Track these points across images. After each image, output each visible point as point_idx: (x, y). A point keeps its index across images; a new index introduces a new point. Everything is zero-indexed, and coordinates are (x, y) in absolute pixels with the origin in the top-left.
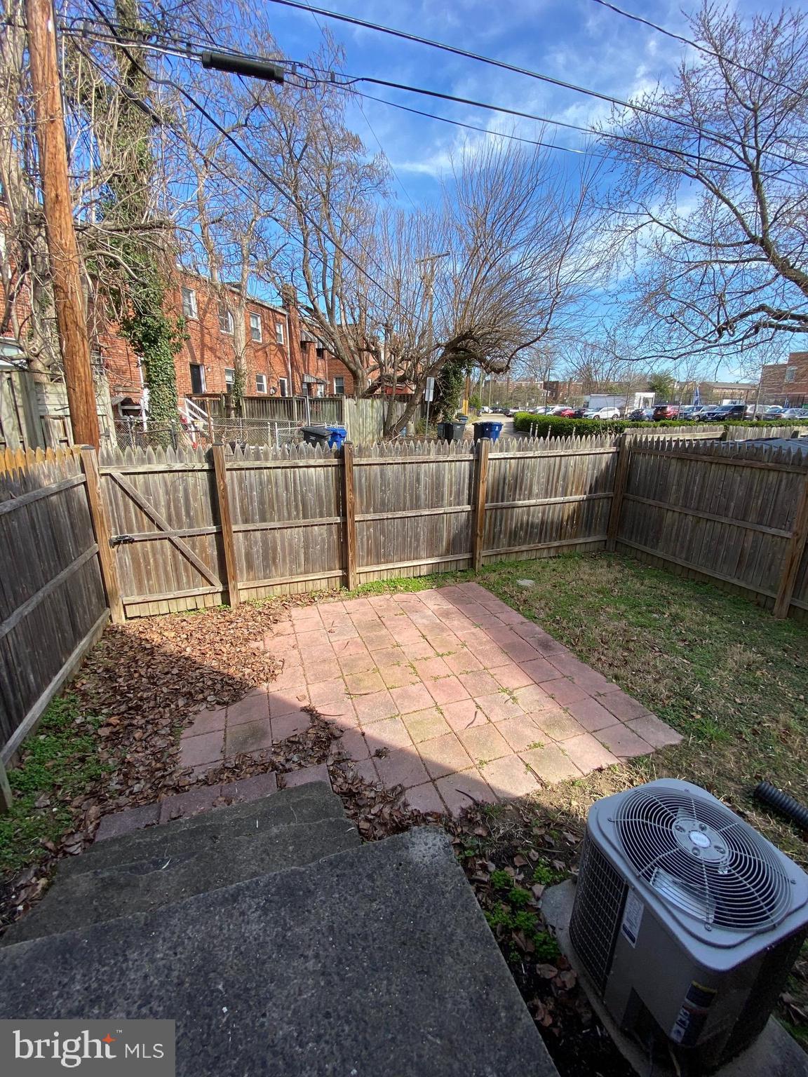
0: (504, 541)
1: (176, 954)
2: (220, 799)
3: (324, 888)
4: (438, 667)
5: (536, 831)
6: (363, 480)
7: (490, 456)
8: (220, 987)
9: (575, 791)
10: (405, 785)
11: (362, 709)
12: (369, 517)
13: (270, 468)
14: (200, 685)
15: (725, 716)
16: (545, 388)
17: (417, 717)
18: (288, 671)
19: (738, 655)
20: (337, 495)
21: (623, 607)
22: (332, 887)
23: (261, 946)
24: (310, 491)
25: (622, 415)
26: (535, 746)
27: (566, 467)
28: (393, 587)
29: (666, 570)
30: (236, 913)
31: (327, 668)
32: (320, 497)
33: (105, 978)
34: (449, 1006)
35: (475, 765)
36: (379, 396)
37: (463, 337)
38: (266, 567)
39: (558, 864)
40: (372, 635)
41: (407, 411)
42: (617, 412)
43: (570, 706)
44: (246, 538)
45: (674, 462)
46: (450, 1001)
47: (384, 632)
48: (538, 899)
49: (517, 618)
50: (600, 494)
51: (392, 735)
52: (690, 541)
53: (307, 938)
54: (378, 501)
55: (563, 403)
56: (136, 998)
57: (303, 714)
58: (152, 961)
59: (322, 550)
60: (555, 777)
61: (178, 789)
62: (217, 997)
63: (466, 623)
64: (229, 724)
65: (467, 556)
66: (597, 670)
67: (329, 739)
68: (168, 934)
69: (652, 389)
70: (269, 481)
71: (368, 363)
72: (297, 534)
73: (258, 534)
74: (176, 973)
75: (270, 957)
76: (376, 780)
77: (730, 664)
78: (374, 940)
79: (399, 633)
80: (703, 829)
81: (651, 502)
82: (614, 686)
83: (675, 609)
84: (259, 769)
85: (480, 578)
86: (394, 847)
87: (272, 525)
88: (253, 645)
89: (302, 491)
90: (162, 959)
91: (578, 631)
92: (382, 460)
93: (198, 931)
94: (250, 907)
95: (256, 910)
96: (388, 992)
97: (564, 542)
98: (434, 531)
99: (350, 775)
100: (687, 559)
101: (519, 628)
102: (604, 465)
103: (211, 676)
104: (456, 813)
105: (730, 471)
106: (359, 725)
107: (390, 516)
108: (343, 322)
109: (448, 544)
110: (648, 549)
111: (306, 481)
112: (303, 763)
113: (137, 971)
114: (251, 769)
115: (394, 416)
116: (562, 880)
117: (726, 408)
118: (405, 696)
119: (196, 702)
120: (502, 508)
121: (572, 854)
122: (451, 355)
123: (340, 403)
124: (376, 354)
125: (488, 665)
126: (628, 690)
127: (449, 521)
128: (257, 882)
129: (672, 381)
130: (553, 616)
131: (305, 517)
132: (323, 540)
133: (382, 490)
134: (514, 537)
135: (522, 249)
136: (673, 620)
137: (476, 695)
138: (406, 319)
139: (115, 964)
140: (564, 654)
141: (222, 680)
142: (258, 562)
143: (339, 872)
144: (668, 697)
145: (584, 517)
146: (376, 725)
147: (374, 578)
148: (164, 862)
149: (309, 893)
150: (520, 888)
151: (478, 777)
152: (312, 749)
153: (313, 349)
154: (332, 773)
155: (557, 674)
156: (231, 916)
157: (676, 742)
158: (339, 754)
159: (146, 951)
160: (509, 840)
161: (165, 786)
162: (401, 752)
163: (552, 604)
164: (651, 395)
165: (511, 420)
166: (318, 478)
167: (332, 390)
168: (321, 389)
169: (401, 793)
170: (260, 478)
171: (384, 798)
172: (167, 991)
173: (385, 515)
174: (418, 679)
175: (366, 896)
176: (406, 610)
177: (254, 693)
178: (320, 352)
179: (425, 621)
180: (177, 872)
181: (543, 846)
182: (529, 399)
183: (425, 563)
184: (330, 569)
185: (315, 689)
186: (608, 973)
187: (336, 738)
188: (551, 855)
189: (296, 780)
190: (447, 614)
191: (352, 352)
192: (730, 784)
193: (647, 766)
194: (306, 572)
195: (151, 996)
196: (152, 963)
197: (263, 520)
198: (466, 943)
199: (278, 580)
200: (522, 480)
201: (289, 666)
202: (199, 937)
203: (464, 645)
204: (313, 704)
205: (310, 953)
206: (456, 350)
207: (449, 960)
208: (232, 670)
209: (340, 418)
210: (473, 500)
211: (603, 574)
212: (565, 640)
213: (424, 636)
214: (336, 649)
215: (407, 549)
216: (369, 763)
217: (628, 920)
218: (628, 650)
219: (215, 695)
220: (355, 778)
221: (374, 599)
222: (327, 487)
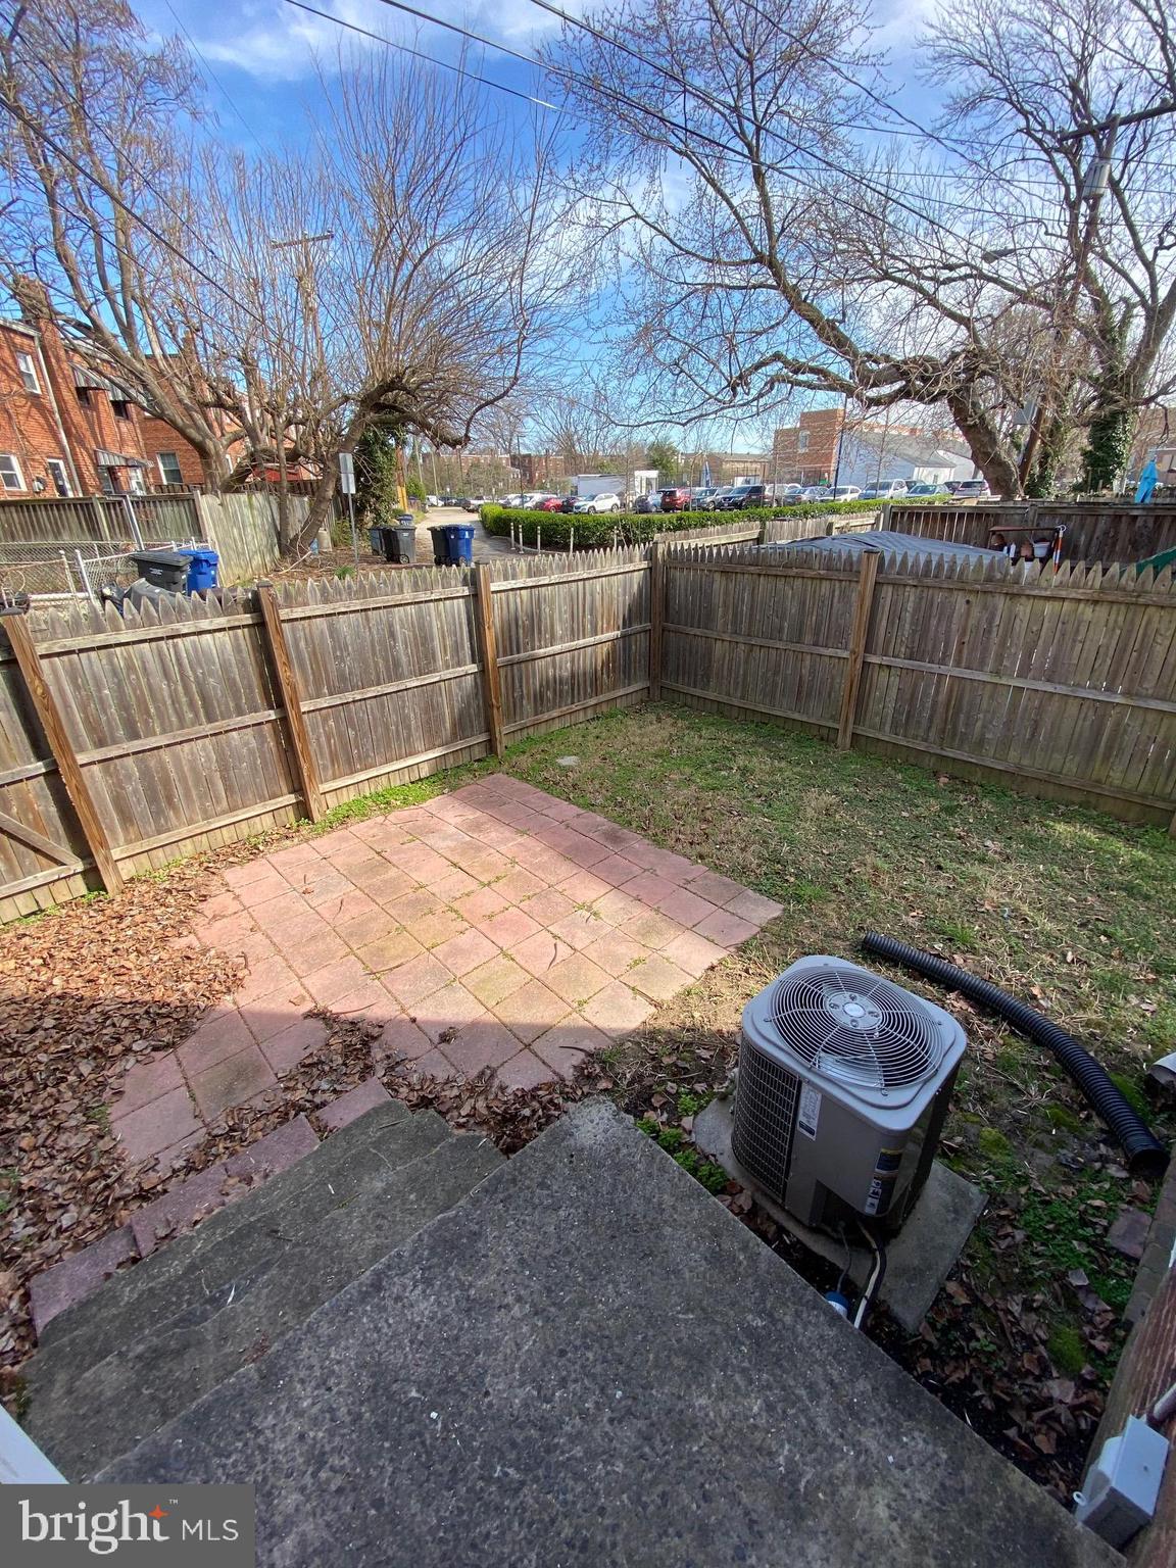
0: (528, 707)
1: (329, 1389)
2: (231, 1181)
3: (492, 1222)
4: (489, 901)
5: (666, 1061)
6: (302, 644)
7: (494, 587)
8: (414, 1394)
9: (694, 1000)
10: (494, 1065)
11: (400, 987)
12: (324, 702)
13: (128, 644)
14: (109, 1030)
15: (817, 872)
16: (513, 465)
17: (480, 974)
18: (258, 968)
19: (816, 800)
20: (262, 675)
21: (688, 770)
22: (500, 1217)
23: (444, 1321)
24: (212, 674)
25: (624, 505)
26: (636, 963)
27: (592, 595)
28: (383, 802)
29: (721, 714)
30: (389, 1303)
31: (321, 946)
32: (232, 684)
33: (240, 1468)
34: (687, 1275)
35: (574, 1010)
36: (257, 487)
37: (389, 386)
38: (158, 814)
39: (700, 1087)
40: (377, 880)
41: (313, 511)
42: (616, 500)
43: (661, 904)
44: (106, 772)
45: (717, 576)
46: (686, 1270)
47: (393, 873)
48: (690, 1133)
49: (569, 811)
50: (637, 627)
51: (457, 1008)
52: (745, 674)
53: (497, 1286)
54: (333, 675)
55: (542, 488)
56: (303, 1468)
57: (310, 1022)
58: (299, 1414)
59: (253, 767)
60: (667, 993)
61: (143, 1195)
62: (416, 1406)
63: (507, 833)
64: (190, 1073)
65: (483, 738)
66: (678, 853)
67: (365, 1044)
68: (303, 1374)
69: (652, 466)
70: (130, 667)
71: (222, 429)
72: (203, 752)
73: (130, 761)
74: (344, 1410)
75: (461, 1329)
76: (453, 1072)
77: (810, 813)
78: (578, 1249)
79: (417, 869)
80: (853, 998)
81: (698, 631)
82: (701, 868)
83: (741, 761)
84: (274, 1119)
85: (506, 766)
86: (556, 1139)
87: (152, 742)
88: (179, 944)
89: (196, 677)
90: (314, 1404)
91: (646, 811)
92: (327, 609)
93: (347, 1348)
94: (404, 1287)
95: (415, 1286)
96: (618, 1294)
97: (602, 698)
98: (430, 708)
99: (414, 1079)
100: (742, 697)
101: (575, 823)
102: (636, 587)
103: (124, 1012)
104: (569, 1074)
105: (780, 583)
106: (403, 1010)
107: (358, 697)
108: (158, 352)
109: (454, 725)
110: (698, 692)
111: (200, 658)
112: (338, 1088)
113: (284, 1436)
114: (260, 1124)
115: (291, 520)
116: (708, 1102)
117: (742, 491)
118: (457, 951)
119: (113, 1059)
120: (519, 663)
121: (710, 1071)
122: (371, 416)
123: (191, 501)
124: (237, 410)
125: (552, 880)
126: (716, 868)
127: (450, 692)
128: (399, 1255)
129: (674, 452)
130: (613, 798)
131: (210, 719)
132: (251, 752)
133: (336, 658)
134: (539, 700)
135: (460, 243)
136: (743, 775)
137: (548, 922)
138: (282, 350)
139: (246, 1445)
140: (638, 843)
141: (147, 1012)
142: (140, 807)
143: (501, 1196)
144: (759, 866)
145: (621, 661)
146: (429, 1002)
147: (349, 796)
148: (225, 1294)
149: (475, 1236)
150: (667, 1130)
151: (581, 1022)
152: (345, 1064)
153: (105, 401)
154: (388, 1085)
155: (636, 870)
156: (384, 1309)
157: (776, 914)
158: (388, 1057)
159: (283, 1407)
160: (640, 1082)
161: (117, 1200)
162: (474, 1026)
163: (607, 783)
164: (654, 474)
165: (476, 517)
166: (221, 652)
167: (157, 477)
168: (137, 476)
169: (492, 1076)
170: (111, 663)
171: (472, 1090)
172: (343, 1436)
173: (349, 697)
174: (466, 925)
175: (547, 1208)
176: (416, 833)
177: (214, 1015)
178: (120, 408)
179: (449, 843)
180: (257, 1296)
181: (678, 1074)
182: (495, 483)
183: (424, 759)
184: (273, 796)
185: (317, 982)
186: (787, 1176)
187: (375, 1038)
188: (689, 1081)
189: (341, 1114)
190: (477, 826)
191: (187, 408)
192: (838, 943)
193: (757, 949)
194: (232, 809)
195: (323, 1454)
196: (302, 1416)
197: (134, 735)
198: (679, 1205)
199: (184, 831)
200: (540, 620)
201: (258, 960)
202: (351, 1354)
203: (514, 862)
204: (321, 1005)
205: (510, 1299)
206: (379, 407)
207: (668, 1231)
208: (158, 993)
209: (198, 531)
210: (479, 655)
211: (653, 732)
212: (634, 825)
213: (455, 865)
214: (326, 915)
215: (394, 744)
216: (436, 1054)
217: (805, 1115)
218: (706, 820)
219: (144, 1038)
220: (423, 1080)
221: (358, 828)
222: (242, 663)
